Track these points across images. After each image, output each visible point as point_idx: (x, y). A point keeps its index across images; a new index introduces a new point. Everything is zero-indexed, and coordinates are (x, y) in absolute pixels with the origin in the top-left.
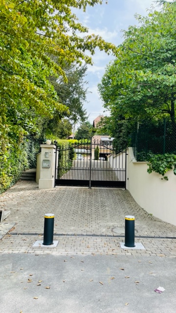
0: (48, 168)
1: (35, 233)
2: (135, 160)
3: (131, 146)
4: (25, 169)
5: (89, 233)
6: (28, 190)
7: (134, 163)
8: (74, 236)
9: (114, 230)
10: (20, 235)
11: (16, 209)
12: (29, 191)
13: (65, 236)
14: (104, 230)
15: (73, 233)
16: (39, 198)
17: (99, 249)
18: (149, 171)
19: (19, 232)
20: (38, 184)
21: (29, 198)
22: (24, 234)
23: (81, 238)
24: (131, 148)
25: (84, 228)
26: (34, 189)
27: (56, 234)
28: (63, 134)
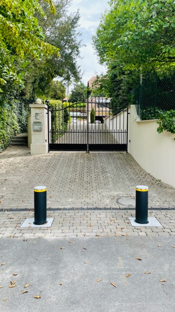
0: (40, 131)
1: (24, 208)
2: (139, 119)
3: (133, 104)
4: (15, 133)
5: (90, 207)
6: (19, 156)
7: (138, 123)
8: (73, 211)
9: (120, 201)
10: (6, 212)
11: (4, 178)
12: (20, 158)
13: (61, 211)
14: (108, 201)
15: (72, 207)
16: (31, 165)
17: (104, 227)
18: (160, 130)
19: (5, 208)
20: (30, 149)
21: (20, 165)
22: (11, 210)
23: (81, 213)
24: (134, 105)
25: (84, 200)
26: (26, 155)
27: (50, 209)
28: (57, 97)
